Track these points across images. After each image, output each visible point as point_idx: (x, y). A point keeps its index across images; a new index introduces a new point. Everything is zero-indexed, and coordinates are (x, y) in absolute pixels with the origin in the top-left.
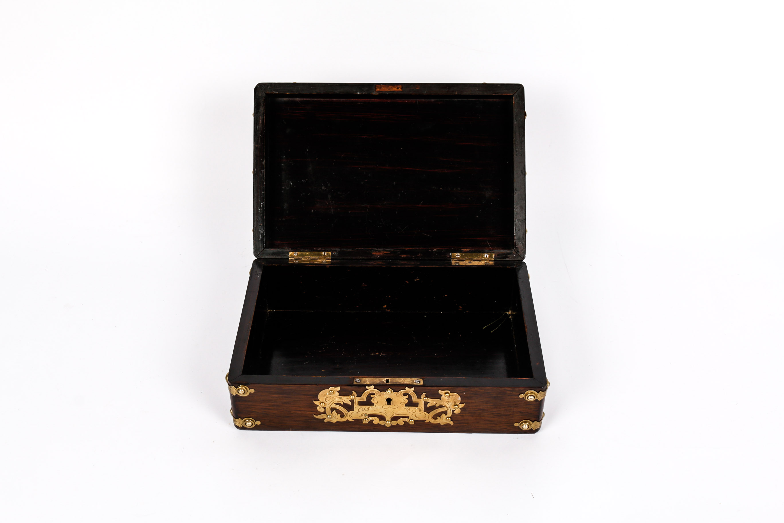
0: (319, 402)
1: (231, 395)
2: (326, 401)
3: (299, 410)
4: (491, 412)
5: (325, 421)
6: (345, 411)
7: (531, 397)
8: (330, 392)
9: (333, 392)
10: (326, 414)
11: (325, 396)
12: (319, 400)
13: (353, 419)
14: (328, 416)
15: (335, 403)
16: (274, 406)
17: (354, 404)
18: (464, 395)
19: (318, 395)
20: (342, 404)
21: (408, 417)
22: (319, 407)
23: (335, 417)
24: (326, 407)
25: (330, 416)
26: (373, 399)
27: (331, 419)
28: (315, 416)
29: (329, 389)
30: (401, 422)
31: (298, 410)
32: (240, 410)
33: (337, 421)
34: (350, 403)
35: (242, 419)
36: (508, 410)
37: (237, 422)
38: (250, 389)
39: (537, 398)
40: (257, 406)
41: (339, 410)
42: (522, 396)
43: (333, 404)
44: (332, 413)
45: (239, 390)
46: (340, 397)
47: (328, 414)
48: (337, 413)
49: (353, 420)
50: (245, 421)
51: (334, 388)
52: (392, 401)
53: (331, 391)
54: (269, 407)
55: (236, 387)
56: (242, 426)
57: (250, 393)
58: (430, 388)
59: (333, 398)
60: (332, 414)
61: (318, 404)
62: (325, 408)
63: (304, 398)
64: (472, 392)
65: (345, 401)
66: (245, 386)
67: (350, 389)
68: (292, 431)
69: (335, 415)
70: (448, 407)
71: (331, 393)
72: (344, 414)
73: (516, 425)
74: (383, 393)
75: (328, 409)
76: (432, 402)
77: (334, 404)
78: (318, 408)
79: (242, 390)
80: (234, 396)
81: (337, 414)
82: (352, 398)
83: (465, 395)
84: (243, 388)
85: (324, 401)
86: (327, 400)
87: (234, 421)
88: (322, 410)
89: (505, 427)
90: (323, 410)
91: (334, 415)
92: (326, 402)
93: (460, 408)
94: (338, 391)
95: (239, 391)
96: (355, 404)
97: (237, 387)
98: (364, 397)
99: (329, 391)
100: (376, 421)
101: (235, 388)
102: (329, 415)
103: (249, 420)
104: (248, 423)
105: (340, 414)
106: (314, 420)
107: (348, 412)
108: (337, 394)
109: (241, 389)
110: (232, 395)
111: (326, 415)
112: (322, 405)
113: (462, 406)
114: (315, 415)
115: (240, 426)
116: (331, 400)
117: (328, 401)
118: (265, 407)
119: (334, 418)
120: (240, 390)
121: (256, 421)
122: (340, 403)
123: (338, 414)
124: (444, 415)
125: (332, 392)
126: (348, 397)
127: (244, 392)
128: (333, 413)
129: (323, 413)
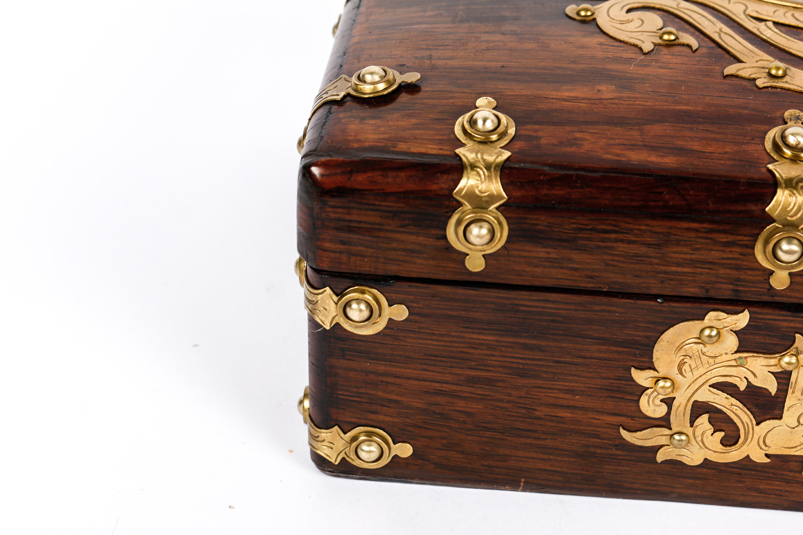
0: (655, 374)
1: (314, 324)
2: (681, 374)
3: (569, 407)
5: (660, 457)
6: (745, 419)
8: (707, 332)
9: (719, 333)
10: (670, 429)
11: (683, 352)
12: (656, 364)
13: (767, 455)
14: (677, 437)
15: (711, 382)
16: (472, 381)
17: (790, 391)
19: (657, 347)
20: (742, 386)
22: (647, 398)
23: (703, 442)
24: (674, 398)
25: (683, 437)
27: (684, 451)
28: (624, 433)
29: (703, 319)
31: (562, 406)
32: (340, 392)
33: (706, 459)
34: (772, 387)
35: (345, 433)
37: (324, 441)
38: (390, 305)
40: (408, 378)
41: (725, 413)
43: (706, 386)
44: (692, 426)
45: (350, 306)
46: (740, 358)
47: (675, 429)
48: (712, 425)
49: (768, 460)
50: (354, 439)
51: (724, 315)
53: (711, 328)
54: (454, 387)
55: (337, 295)
56: (343, 459)
57: (390, 319)
59: (711, 361)
60: (689, 431)
61: (645, 384)
62: (669, 402)
63: (597, 355)
65: (755, 375)
66: (375, 291)
67: (786, 324)
68: (524, 490)
69: (703, 434)
71: (710, 336)
72: (738, 430)
75: (682, 408)
77: (710, 386)
78: (643, 401)
79: (363, 306)
80: (325, 329)
81: (712, 431)
82: (789, 363)
84: (368, 297)
85: (674, 373)
86: (686, 367)
87: (313, 437)
88: (657, 409)
90: (661, 411)
91: (698, 432)
92: (679, 378)
94: (735, 332)
95: (348, 310)
96: (793, 392)
97: (340, 294)
99: (702, 331)
101: (336, 298)
102: (680, 433)
103: (369, 434)
104: (365, 447)
105: (721, 430)
106: (619, 452)
107: (758, 424)
108: (732, 342)
109: (358, 301)
110: (322, 326)
111: (666, 431)
112: (663, 387)
114: (624, 429)
115: (333, 461)
116: (702, 370)
117: (688, 374)
118: (437, 386)
119: (695, 447)
120: (354, 306)
121: (395, 443)
122: (735, 386)
123: (714, 432)
125: (714, 333)
126: (773, 362)
127: (366, 314)
128: (696, 424)
129: (657, 423)
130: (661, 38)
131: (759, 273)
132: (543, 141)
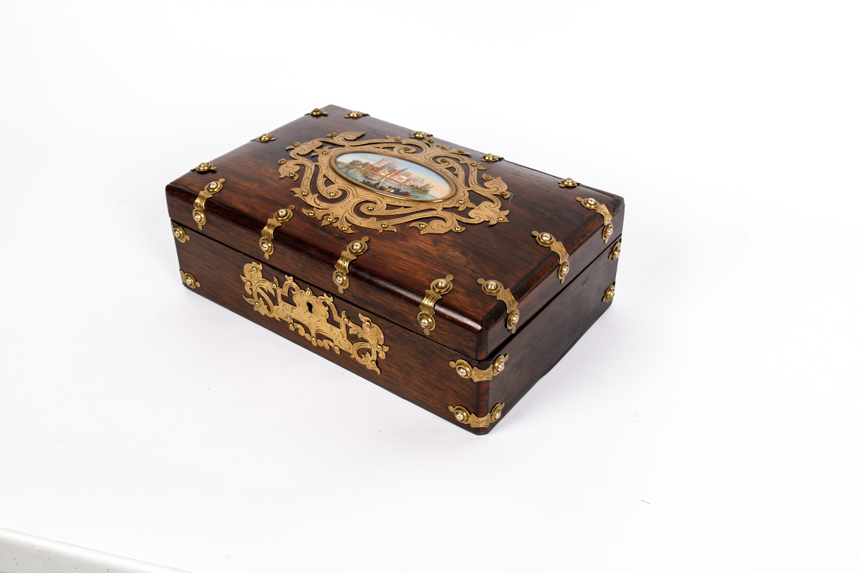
0: (246, 279)
1: (174, 236)
4: (420, 375)
5: (254, 309)
6: (270, 302)
7: (463, 370)
9: (257, 270)
11: (250, 273)
12: (245, 275)
13: (279, 318)
15: (260, 286)
16: (207, 266)
17: (278, 298)
18: (386, 333)
19: (244, 269)
21: (332, 341)
22: (246, 286)
23: (263, 307)
25: (258, 304)
26: (294, 296)
27: (259, 309)
29: (253, 264)
30: (325, 343)
31: (230, 283)
32: (181, 260)
33: (265, 314)
34: (274, 293)
35: (185, 274)
36: (439, 380)
38: (186, 235)
39: (472, 377)
40: (194, 260)
41: (265, 299)
42: (452, 364)
44: (259, 301)
46: (264, 280)
47: (255, 300)
48: (264, 302)
49: (280, 320)
50: (188, 277)
51: (257, 264)
52: (313, 308)
53: (254, 267)
54: (204, 267)
56: (186, 283)
57: (186, 239)
58: (350, 305)
59: (257, 279)
61: (245, 281)
62: (251, 290)
63: (232, 267)
64: (396, 332)
65: (268, 288)
66: (183, 230)
67: (271, 272)
70: (371, 344)
71: (254, 270)
72: (270, 306)
73: (451, 409)
74: (302, 292)
75: (255, 293)
76: (354, 329)
77: (259, 288)
80: (176, 239)
81: (264, 304)
82: (275, 286)
83: (388, 333)
84: (179, 230)
85: (250, 280)
86: (252, 279)
88: (249, 291)
89: (438, 406)
90: (251, 292)
91: (261, 304)
92: (252, 282)
93: (384, 352)
94: (260, 271)
98: (286, 290)
100: (302, 332)
101: (175, 228)
102: (257, 302)
104: (188, 280)
105: (266, 305)
106: (245, 304)
107: (274, 305)
108: (260, 274)
112: (249, 284)
113: (386, 349)
114: (244, 295)
116: (256, 282)
118: (201, 265)
119: (261, 308)
121: (196, 281)
122: (265, 290)
124: (368, 354)
126: (271, 284)
127: (179, 235)
129: (251, 296)
130: (290, 175)
131: (262, 252)
132: (224, 195)
